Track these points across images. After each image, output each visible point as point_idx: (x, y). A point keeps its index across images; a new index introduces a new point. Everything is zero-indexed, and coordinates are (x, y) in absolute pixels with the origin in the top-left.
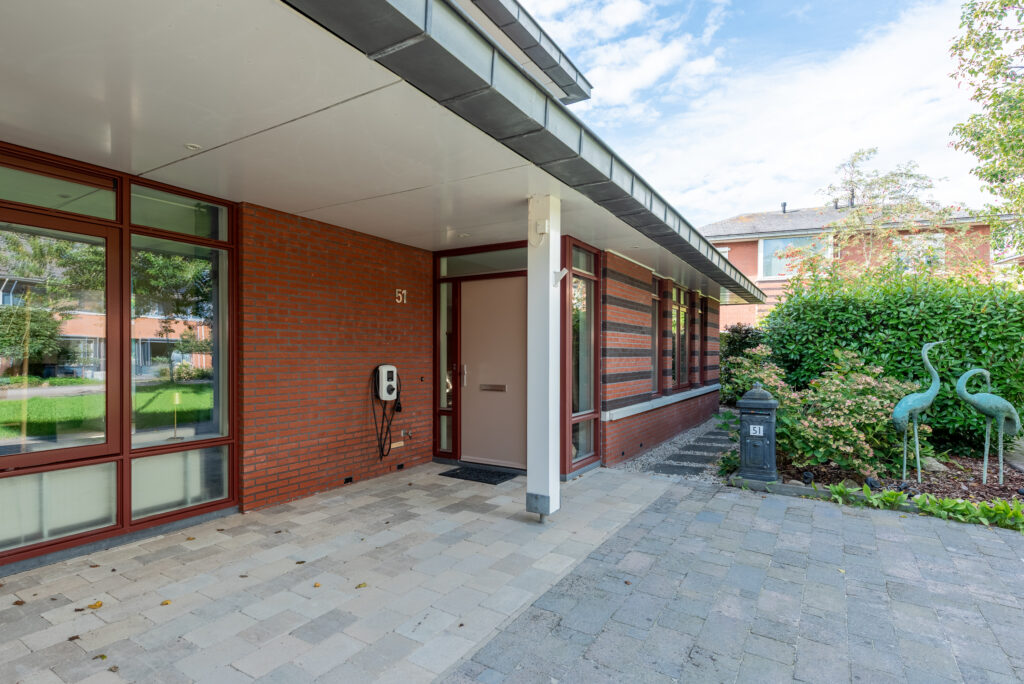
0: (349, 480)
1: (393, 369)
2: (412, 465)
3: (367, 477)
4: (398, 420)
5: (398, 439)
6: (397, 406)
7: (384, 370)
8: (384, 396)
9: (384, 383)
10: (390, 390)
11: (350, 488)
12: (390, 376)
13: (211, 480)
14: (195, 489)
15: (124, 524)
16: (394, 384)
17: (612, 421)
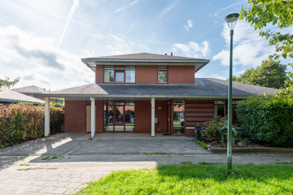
0: (150, 133)
1: (157, 119)
2: (162, 133)
4: (159, 126)
5: (159, 128)
6: (158, 124)
16: (157, 121)
17: (188, 129)
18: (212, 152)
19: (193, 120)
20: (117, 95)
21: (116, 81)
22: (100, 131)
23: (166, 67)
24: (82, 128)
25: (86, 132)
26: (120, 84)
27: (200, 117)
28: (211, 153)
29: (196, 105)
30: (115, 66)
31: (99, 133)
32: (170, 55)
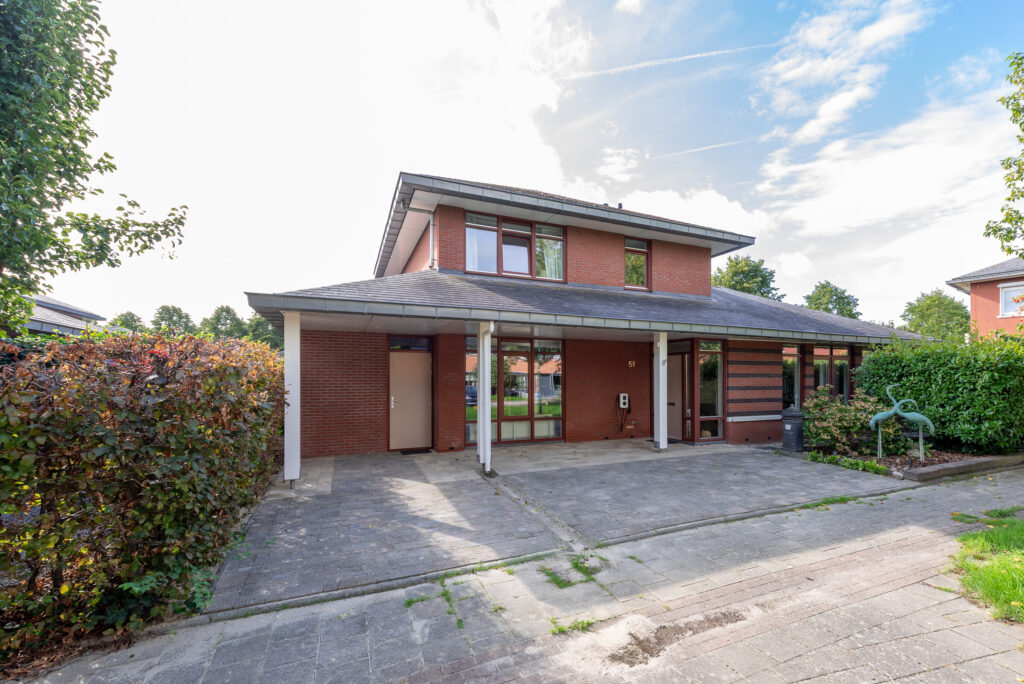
0: (607, 438)
1: (627, 395)
2: (638, 437)
3: (615, 438)
4: (630, 416)
5: (630, 424)
6: (629, 410)
7: (622, 396)
8: (622, 406)
9: (622, 401)
10: (624, 404)
11: (607, 441)
12: (624, 398)
13: (557, 429)
14: (552, 433)
15: (532, 440)
16: (627, 401)
17: (733, 422)
18: (919, 481)
19: (741, 397)
20: (580, 319)
21: (505, 269)
22: (454, 445)
23: (645, 244)
24: (373, 437)
25: (389, 450)
26: (518, 282)
27: (756, 388)
28: (917, 483)
29: (750, 356)
30: (503, 220)
31: (452, 449)
32: (617, 207)
